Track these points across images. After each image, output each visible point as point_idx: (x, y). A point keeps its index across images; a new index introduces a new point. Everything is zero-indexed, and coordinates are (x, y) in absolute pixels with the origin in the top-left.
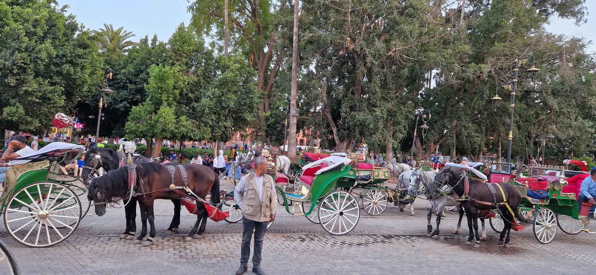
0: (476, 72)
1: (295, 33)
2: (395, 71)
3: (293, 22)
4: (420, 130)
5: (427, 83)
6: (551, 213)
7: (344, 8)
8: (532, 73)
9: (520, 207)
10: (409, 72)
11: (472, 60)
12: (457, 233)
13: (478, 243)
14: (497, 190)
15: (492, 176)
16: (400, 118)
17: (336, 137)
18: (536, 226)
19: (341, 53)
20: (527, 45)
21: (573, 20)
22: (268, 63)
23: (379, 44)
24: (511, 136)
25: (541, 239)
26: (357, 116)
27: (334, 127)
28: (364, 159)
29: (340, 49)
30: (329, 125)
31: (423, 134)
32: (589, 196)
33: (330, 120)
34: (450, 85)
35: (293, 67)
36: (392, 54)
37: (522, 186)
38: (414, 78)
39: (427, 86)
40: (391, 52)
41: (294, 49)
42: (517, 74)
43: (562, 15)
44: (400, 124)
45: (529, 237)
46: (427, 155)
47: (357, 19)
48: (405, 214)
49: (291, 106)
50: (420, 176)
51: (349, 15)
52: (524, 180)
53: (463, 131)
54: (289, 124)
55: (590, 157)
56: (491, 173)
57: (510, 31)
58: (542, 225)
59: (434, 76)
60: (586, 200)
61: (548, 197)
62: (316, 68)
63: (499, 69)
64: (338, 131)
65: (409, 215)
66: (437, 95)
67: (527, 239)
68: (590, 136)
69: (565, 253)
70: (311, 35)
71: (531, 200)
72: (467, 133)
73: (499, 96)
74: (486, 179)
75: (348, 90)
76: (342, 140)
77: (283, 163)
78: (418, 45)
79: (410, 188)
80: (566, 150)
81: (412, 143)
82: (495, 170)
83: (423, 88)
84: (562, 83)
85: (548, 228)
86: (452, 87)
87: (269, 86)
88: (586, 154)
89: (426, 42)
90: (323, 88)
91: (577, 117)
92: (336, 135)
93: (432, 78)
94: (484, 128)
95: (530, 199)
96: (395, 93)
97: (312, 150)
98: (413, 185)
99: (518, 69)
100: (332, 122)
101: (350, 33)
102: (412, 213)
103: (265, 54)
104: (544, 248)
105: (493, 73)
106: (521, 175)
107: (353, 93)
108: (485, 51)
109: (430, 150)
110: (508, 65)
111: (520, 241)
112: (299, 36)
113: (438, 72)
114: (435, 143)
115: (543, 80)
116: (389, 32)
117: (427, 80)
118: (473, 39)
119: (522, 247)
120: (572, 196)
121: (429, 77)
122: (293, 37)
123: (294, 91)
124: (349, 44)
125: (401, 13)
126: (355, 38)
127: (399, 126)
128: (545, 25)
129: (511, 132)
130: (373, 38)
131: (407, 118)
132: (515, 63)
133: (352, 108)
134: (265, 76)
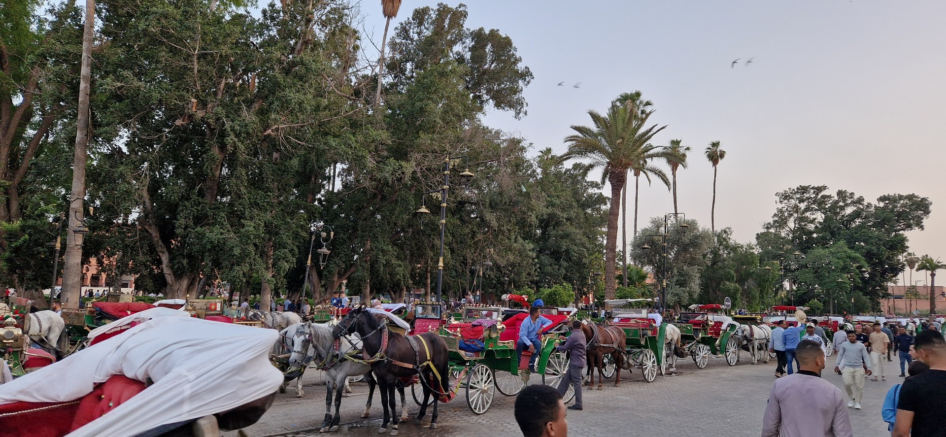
0: (396, 172)
1: (84, 76)
2: (277, 162)
3: (81, 56)
4: (316, 257)
5: (329, 182)
6: (487, 370)
7: (185, 46)
8: (466, 178)
9: (451, 366)
10: (300, 164)
11: (391, 155)
12: (367, 417)
13: (395, 429)
14: (420, 346)
15: (417, 323)
16: (286, 237)
17: (167, 271)
18: (471, 391)
19: (179, 122)
20: (459, 140)
21: (512, 112)
22: (22, 126)
23: (249, 116)
24: (441, 264)
25: (476, 409)
26: (207, 235)
27: (163, 252)
28: (219, 309)
29: (177, 115)
30: (155, 249)
31: (321, 263)
32: (529, 343)
33: (156, 239)
34: (362, 188)
35: (77, 139)
36: (272, 133)
37: (454, 335)
38: (308, 173)
39: (329, 187)
40: (270, 130)
41: (80, 106)
42: (448, 179)
43: (498, 105)
44: (285, 248)
45: (461, 407)
46: (328, 296)
47: (210, 68)
48: (288, 397)
49: (72, 213)
50: (310, 335)
51: (195, 59)
52: (455, 327)
53: (380, 257)
54: (64, 246)
55: (531, 288)
56: (415, 318)
57: (438, 120)
58: (476, 388)
59: (339, 172)
60: (526, 348)
61: (483, 348)
62: (127, 144)
63: (426, 169)
64: (171, 260)
65: (294, 398)
66: (343, 203)
67: (460, 411)
68: (531, 261)
69: (504, 425)
70: (119, 84)
71: (464, 355)
72: (386, 260)
73: (427, 208)
74: (408, 329)
75: (193, 188)
76: (178, 275)
77: (45, 326)
78: (313, 124)
79: (294, 356)
80: (506, 280)
81: (304, 277)
82: (421, 314)
83: (323, 190)
84: (501, 194)
85: (483, 392)
86: (364, 191)
87: (22, 171)
88: (528, 284)
89: (325, 120)
90: (142, 182)
91: (516, 238)
92: (167, 266)
93: (336, 175)
94: (408, 252)
95: (462, 353)
96: (277, 197)
97: (116, 297)
98: (298, 352)
99: (449, 172)
100: (160, 243)
101: (197, 91)
102: (300, 394)
103: (15, 109)
104: (479, 421)
105: (419, 174)
106: (453, 319)
107: (201, 194)
108: (408, 143)
109: (332, 287)
110: (438, 165)
111: (452, 416)
112: (93, 83)
113: (345, 167)
114: (341, 276)
115: (479, 188)
116: (267, 97)
117: (329, 178)
118: (393, 124)
119: (452, 424)
120: (510, 344)
121: (332, 174)
122: (79, 83)
123: (78, 185)
124: (194, 109)
125: (287, 71)
126: (206, 101)
127: (283, 251)
128: (480, 116)
129: (441, 259)
130: (239, 103)
131: (296, 236)
132: (445, 163)
133: (200, 220)
134: (12, 151)
